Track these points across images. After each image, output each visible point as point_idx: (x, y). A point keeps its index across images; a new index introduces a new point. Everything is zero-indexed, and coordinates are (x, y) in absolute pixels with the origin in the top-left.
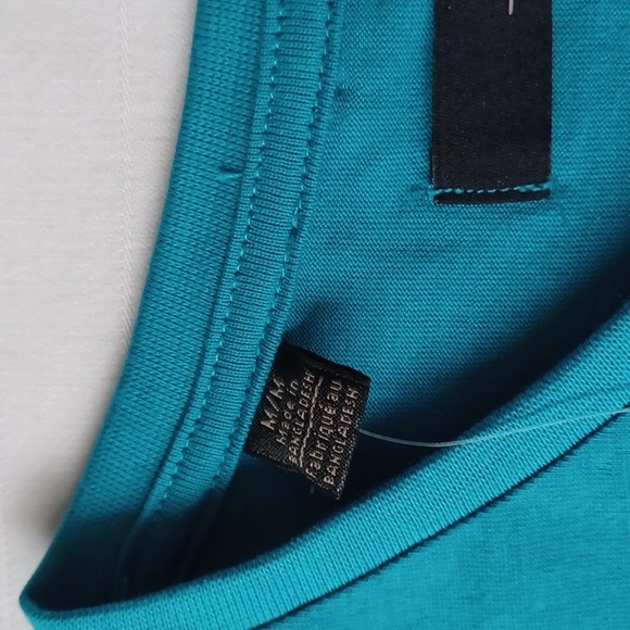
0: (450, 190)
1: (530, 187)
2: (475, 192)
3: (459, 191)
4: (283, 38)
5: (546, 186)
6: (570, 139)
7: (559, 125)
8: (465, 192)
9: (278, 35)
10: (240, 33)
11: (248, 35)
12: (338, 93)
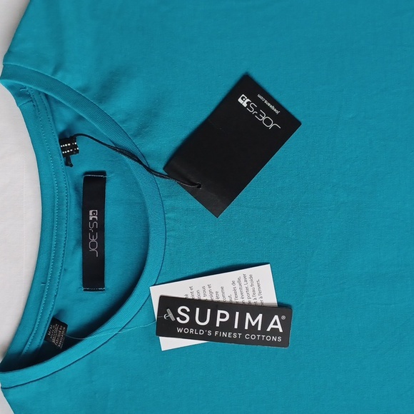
0: (86, 288)
2: (91, 289)
3: (88, 289)
4: (54, 259)
5: (104, 288)
6: (109, 280)
11: (48, 258)
12: (65, 270)
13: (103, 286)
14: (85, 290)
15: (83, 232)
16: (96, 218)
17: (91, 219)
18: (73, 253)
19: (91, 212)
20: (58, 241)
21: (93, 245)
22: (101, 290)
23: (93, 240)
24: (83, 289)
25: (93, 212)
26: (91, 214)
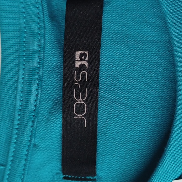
0: (67, 176)
1: (90, 177)
2: (74, 177)
3: (70, 176)
4: (19, 129)
5: (95, 177)
6: (102, 164)
7: (99, 159)
8: (72, 177)
9: (17, 129)
10: (7, 127)
11: (9, 127)
12: (35, 145)
13: (94, 174)
14: (65, 178)
15: (64, 88)
16: (86, 63)
17: (77, 65)
18: (48, 120)
19: (78, 54)
20: (24, 101)
21: (80, 109)
22: (90, 180)
23: (80, 101)
24: (62, 176)
25: (81, 55)
26: (77, 57)
